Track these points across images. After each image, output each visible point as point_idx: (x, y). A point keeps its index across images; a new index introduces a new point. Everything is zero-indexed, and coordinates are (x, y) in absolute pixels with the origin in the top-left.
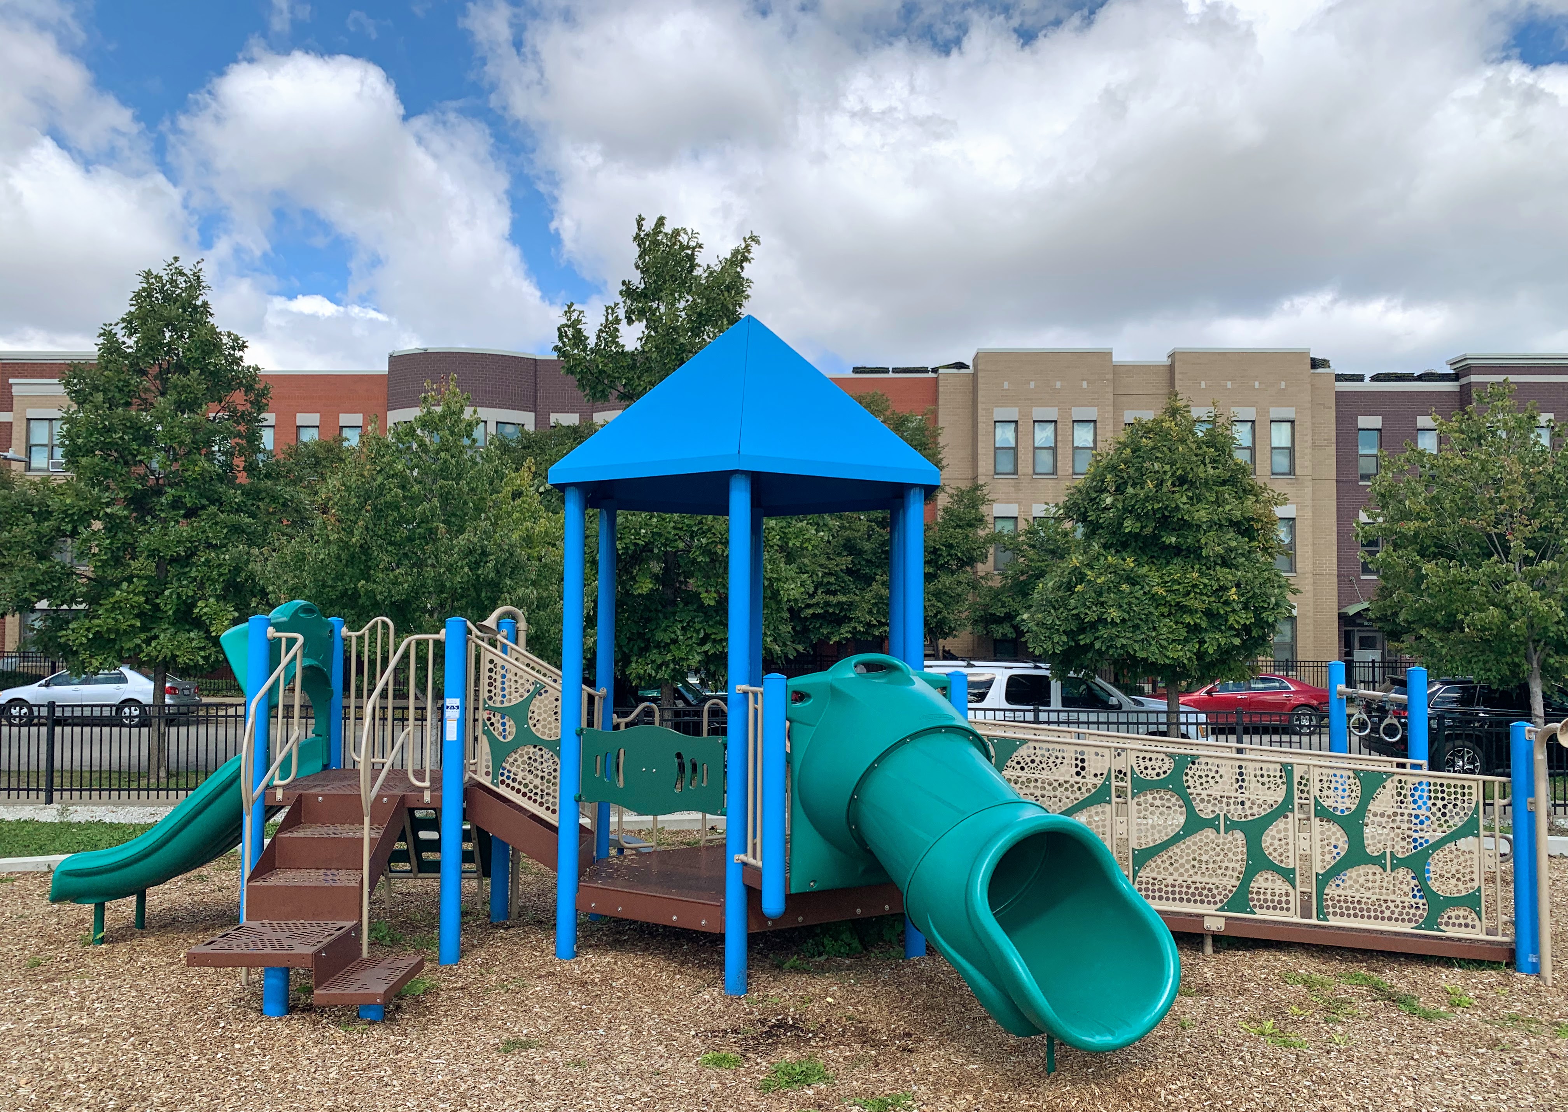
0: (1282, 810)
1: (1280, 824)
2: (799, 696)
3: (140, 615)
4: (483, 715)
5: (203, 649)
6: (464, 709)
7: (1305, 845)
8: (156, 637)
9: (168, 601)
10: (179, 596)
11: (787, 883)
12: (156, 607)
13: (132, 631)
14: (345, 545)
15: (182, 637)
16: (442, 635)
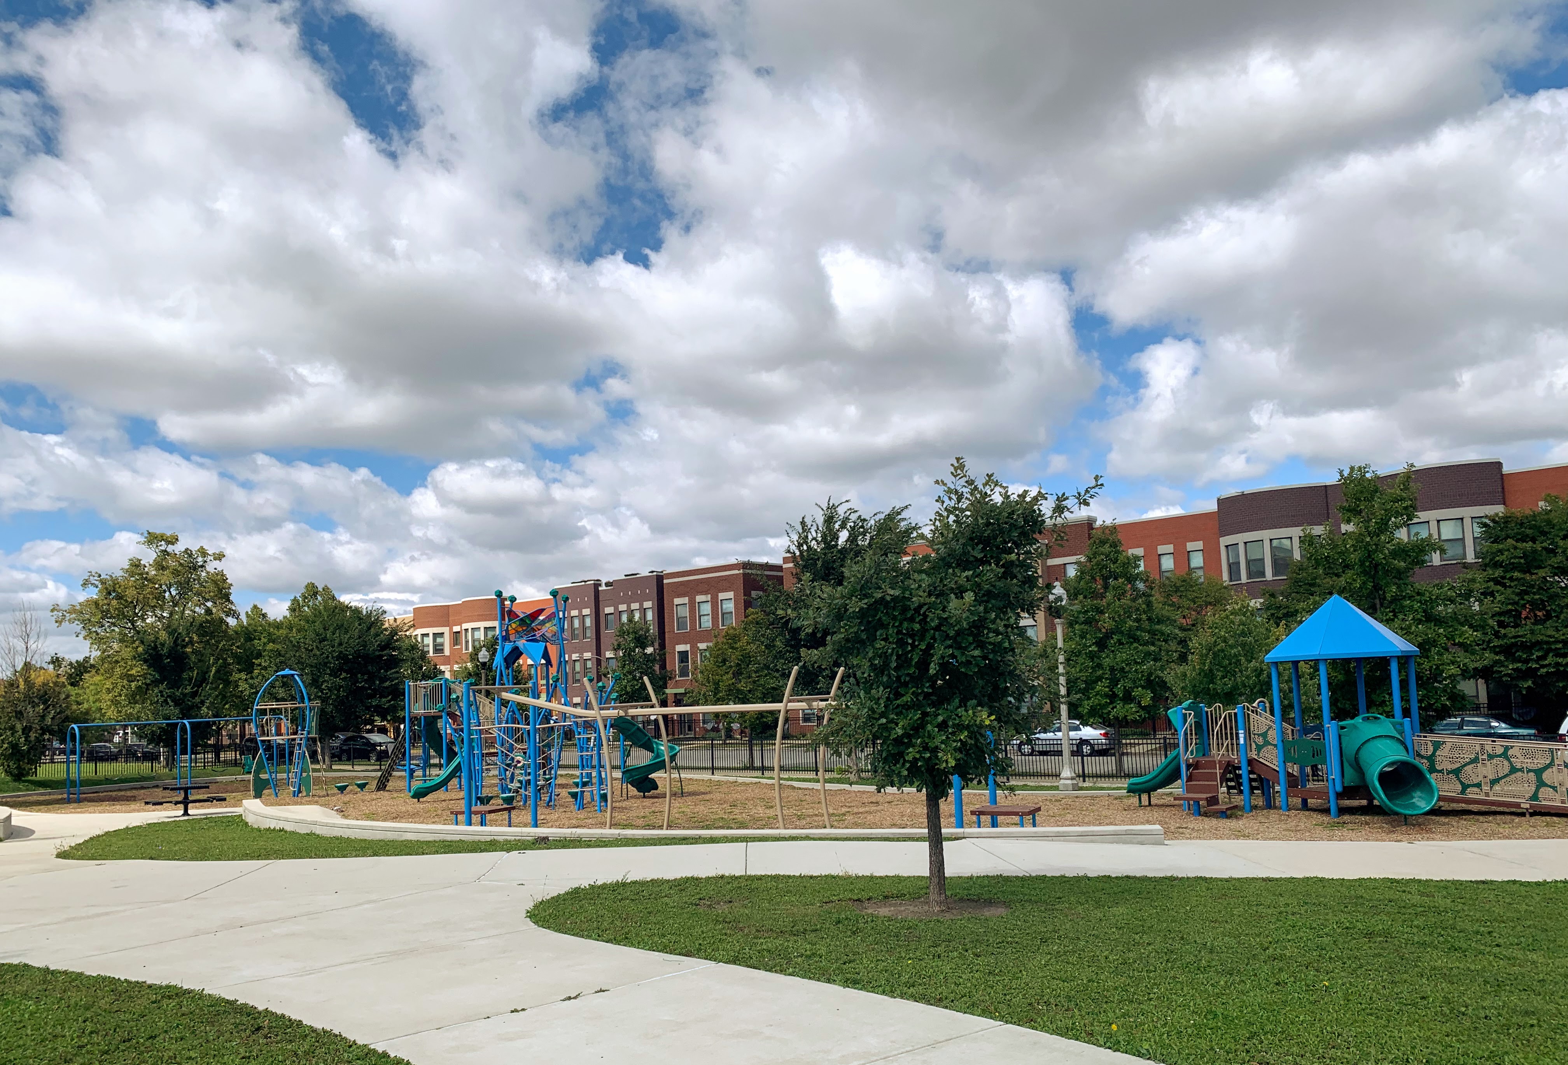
0: (1550, 765)
1: (1550, 770)
2: (1343, 728)
3: (1106, 695)
4: (1252, 736)
5: (1138, 712)
6: (1245, 734)
7: (1561, 778)
8: (1115, 707)
9: (1119, 690)
10: (1125, 687)
11: (1343, 783)
12: (1114, 692)
13: (1107, 704)
14: (1202, 670)
15: (1127, 706)
16: (1236, 710)
